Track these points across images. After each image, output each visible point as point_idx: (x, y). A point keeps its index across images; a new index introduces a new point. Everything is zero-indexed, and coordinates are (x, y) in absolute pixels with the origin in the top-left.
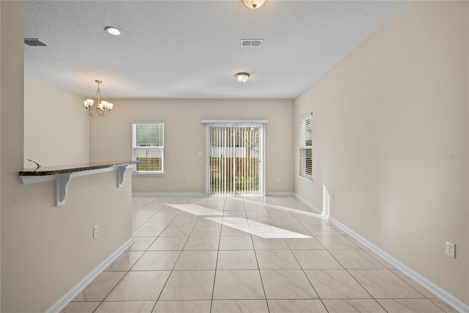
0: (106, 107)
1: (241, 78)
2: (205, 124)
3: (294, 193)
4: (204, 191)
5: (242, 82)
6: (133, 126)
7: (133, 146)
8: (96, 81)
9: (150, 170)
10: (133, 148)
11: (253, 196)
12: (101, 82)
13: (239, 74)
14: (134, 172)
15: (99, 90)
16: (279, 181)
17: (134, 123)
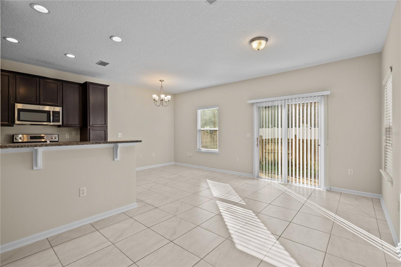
0: (164, 99)
1: (255, 44)
2: (253, 104)
3: (381, 195)
4: (252, 172)
5: (258, 49)
6: (198, 112)
7: (198, 128)
8: (160, 81)
9: (209, 148)
10: (198, 129)
11: (309, 188)
12: (163, 81)
13: (253, 40)
14: (199, 149)
15: (162, 87)
16: (352, 174)
17: (199, 109)
